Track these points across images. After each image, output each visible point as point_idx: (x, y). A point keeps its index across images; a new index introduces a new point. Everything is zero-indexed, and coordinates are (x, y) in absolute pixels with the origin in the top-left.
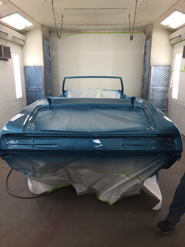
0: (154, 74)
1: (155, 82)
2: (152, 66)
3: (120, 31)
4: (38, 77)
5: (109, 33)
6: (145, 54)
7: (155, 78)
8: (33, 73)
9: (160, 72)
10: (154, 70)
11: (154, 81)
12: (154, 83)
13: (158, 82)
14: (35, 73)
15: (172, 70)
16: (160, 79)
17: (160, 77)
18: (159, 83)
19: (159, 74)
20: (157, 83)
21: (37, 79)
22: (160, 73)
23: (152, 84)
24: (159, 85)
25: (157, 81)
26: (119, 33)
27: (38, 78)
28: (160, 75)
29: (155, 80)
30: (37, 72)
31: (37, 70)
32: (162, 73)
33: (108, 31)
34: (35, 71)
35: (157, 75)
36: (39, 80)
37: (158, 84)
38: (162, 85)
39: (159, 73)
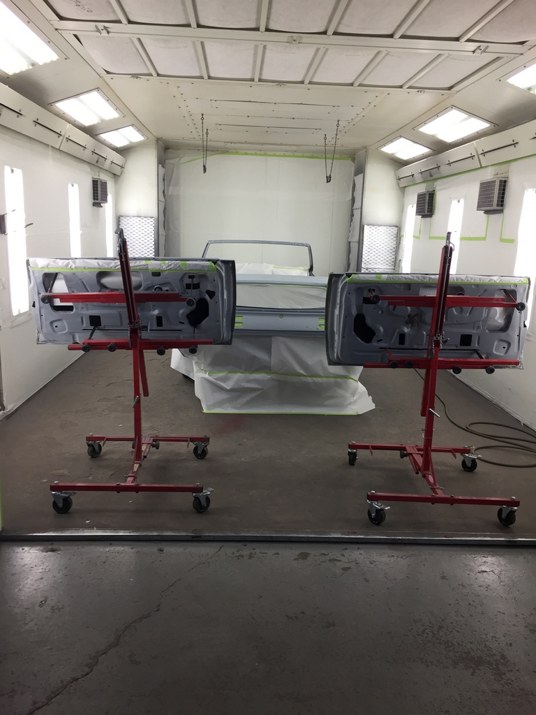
0: (370, 240)
1: (371, 255)
2: (365, 226)
3: (305, 155)
4: (146, 237)
5: (284, 156)
6: (353, 200)
7: (372, 248)
8: (134, 229)
9: (381, 236)
10: (370, 233)
11: (369, 254)
12: (369, 257)
13: (377, 255)
14: (140, 230)
15: (402, 234)
16: (380, 250)
17: (380, 247)
18: (379, 257)
19: (377, 242)
20: (374, 257)
21: (143, 242)
22: (381, 240)
23: (366, 258)
24: (379, 261)
25: (374, 254)
26: (303, 157)
27: (146, 241)
28: (380, 243)
29: (371, 252)
30: (143, 228)
31: (143, 224)
32: (383, 238)
33: (282, 153)
34: (140, 226)
35: (375, 243)
36: (146, 244)
37: (376, 259)
38: (384, 261)
39: (378, 238)
